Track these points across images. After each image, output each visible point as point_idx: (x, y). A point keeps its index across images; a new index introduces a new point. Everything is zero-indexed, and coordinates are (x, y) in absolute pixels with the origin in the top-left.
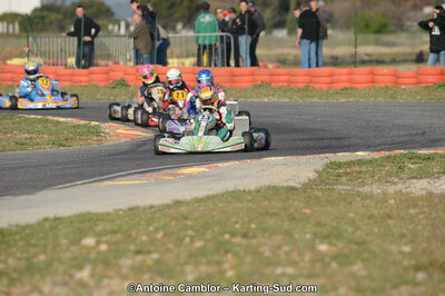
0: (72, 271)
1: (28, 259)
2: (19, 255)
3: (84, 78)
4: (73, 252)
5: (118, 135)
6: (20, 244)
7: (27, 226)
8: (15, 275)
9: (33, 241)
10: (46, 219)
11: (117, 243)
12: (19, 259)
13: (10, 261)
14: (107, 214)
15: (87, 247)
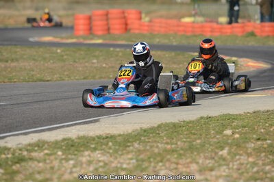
0: (217, 151)
1: (190, 142)
2: (185, 140)
3: (229, 31)
4: (217, 139)
5: (248, 66)
6: (185, 133)
7: (190, 122)
8: (182, 152)
9: (193, 132)
10: (202, 118)
11: (245, 133)
12: (185, 142)
13: (179, 143)
14: (240, 115)
15: (227, 136)
